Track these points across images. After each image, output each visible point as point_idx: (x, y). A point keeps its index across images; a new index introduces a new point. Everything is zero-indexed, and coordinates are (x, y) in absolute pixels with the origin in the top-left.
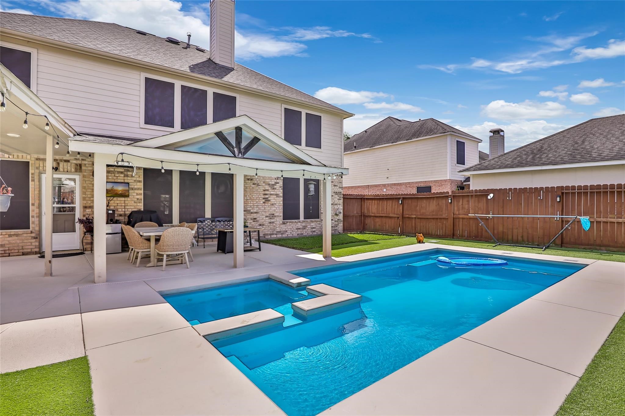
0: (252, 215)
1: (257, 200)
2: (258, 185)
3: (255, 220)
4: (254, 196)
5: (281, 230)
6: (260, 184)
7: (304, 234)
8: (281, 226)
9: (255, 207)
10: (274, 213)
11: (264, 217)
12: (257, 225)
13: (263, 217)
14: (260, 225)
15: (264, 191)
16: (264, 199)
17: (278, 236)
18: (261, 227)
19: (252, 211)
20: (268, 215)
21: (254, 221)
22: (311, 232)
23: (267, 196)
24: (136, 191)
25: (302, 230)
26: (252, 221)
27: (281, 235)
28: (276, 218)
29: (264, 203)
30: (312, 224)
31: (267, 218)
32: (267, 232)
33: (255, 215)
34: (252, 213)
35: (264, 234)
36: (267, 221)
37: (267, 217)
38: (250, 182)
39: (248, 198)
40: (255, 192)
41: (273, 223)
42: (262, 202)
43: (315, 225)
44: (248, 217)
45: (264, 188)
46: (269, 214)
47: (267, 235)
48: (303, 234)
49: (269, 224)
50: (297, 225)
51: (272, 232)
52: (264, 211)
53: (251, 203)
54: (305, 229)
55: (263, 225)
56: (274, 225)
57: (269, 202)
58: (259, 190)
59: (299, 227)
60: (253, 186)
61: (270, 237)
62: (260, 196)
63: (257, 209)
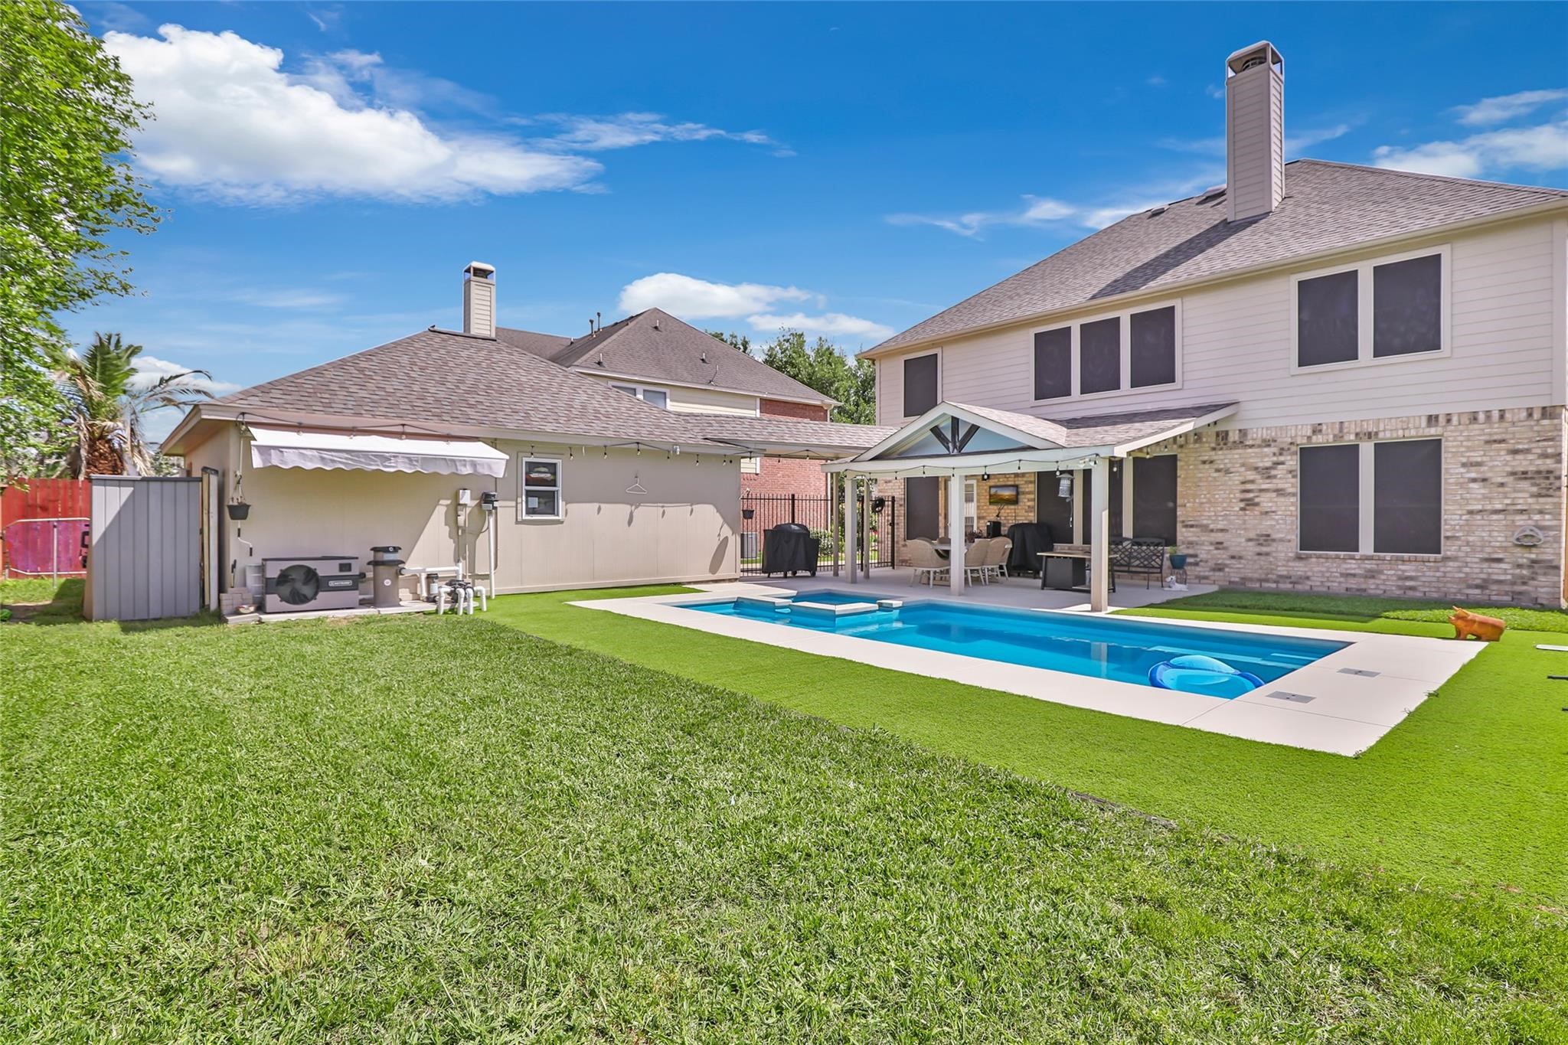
0: (1213, 534)
1: (1225, 505)
2: (1227, 472)
3: (1220, 546)
4: (1217, 496)
5: (1291, 573)
6: (1232, 470)
7: (1372, 592)
8: (1291, 564)
9: (1220, 518)
10: (1269, 532)
11: (1243, 540)
12: (1224, 556)
13: (1239, 540)
14: (1233, 557)
15: (1243, 483)
16: (1242, 500)
17: (1282, 586)
18: (1233, 561)
19: (1212, 527)
20: (1252, 535)
21: (1217, 549)
22: (1399, 587)
23: (1251, 495)
24: (1028, 496)
25: (1362, 580)
26: (1212, 548)
27: (1290, 586)
28: (1274, 544)
29: (1243, 509)
30: (1400, 567)
31: (1250, 544)
32: (1250, 575)
33: (1220, 534)
34: (1212, 531)
35: (1242, 579)
36: (1251, 549)
37: (1250, 540)
38: (1207, 466)
39: (1204, 500)
40: (1221, 487)
41: (1267, 554)
42: (1237, 509)
43: (1416, 571)
44: (1203, 538)
45: (1242, 479)
46: (1258, 535)
47: (1251, 580)
48: (1365, 590)
49: (1257, 557)
50: (1345, 566)
51: (1263, 576)
52: (1243, 526)
53: (1209, 511)
54: (1373, 577)
55: (1240, 558)
56: (1271, 559)
57: (1257, 508)
58: (1230, 483)
59: (1353, 572)
60: (1216, 475)
61: (1258, 585)
62: (1232, 496)
63: (1225, 522)
